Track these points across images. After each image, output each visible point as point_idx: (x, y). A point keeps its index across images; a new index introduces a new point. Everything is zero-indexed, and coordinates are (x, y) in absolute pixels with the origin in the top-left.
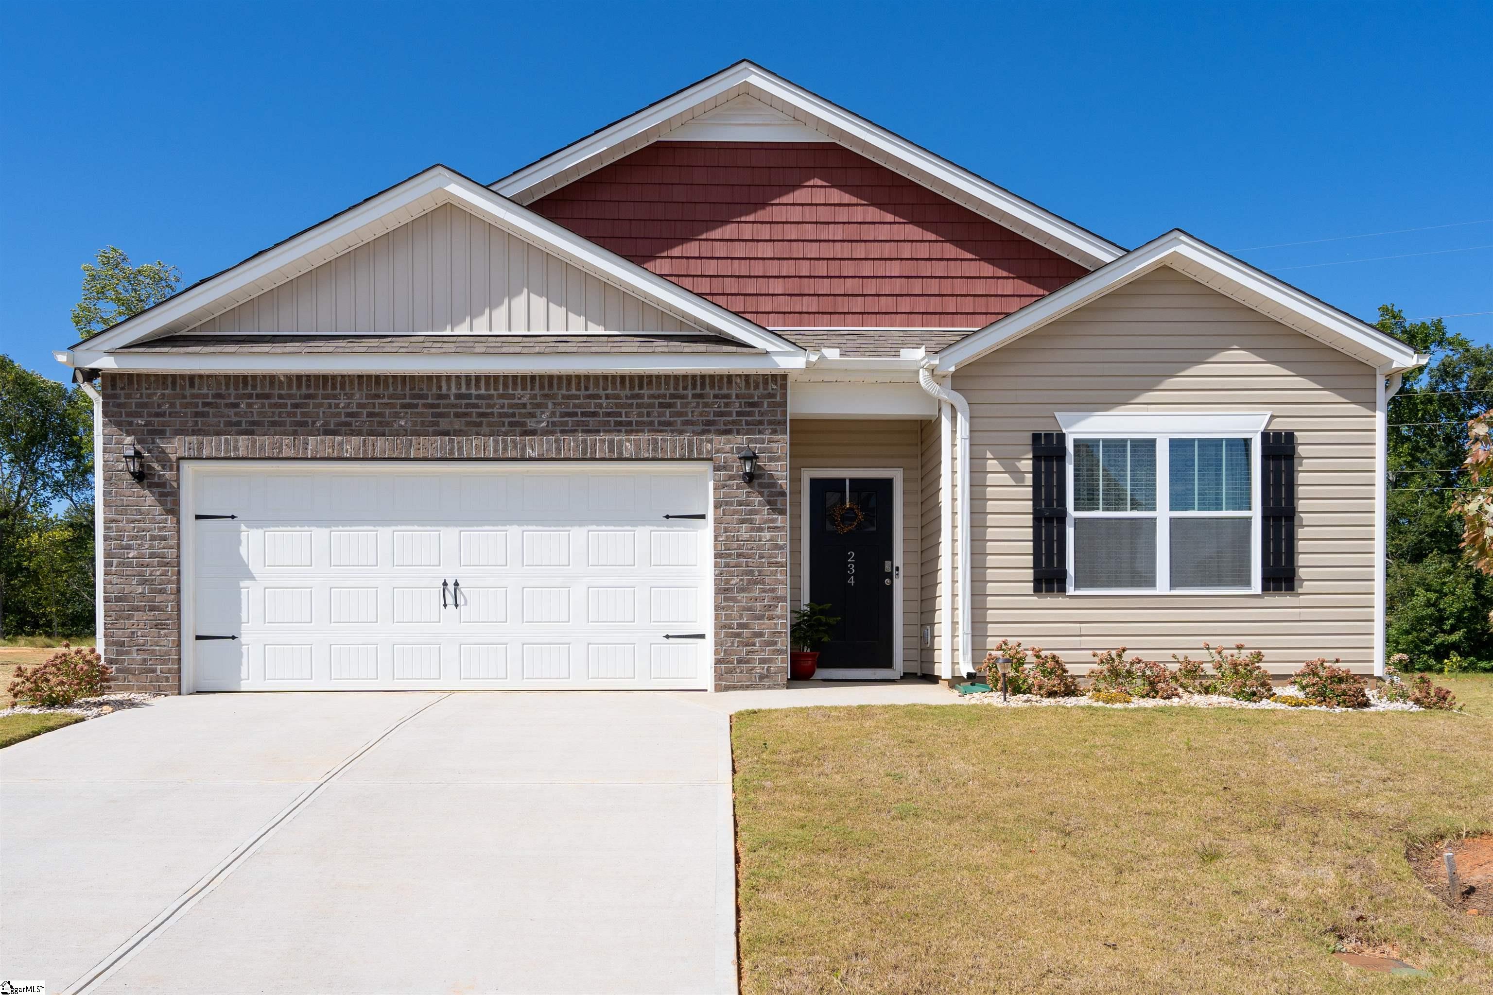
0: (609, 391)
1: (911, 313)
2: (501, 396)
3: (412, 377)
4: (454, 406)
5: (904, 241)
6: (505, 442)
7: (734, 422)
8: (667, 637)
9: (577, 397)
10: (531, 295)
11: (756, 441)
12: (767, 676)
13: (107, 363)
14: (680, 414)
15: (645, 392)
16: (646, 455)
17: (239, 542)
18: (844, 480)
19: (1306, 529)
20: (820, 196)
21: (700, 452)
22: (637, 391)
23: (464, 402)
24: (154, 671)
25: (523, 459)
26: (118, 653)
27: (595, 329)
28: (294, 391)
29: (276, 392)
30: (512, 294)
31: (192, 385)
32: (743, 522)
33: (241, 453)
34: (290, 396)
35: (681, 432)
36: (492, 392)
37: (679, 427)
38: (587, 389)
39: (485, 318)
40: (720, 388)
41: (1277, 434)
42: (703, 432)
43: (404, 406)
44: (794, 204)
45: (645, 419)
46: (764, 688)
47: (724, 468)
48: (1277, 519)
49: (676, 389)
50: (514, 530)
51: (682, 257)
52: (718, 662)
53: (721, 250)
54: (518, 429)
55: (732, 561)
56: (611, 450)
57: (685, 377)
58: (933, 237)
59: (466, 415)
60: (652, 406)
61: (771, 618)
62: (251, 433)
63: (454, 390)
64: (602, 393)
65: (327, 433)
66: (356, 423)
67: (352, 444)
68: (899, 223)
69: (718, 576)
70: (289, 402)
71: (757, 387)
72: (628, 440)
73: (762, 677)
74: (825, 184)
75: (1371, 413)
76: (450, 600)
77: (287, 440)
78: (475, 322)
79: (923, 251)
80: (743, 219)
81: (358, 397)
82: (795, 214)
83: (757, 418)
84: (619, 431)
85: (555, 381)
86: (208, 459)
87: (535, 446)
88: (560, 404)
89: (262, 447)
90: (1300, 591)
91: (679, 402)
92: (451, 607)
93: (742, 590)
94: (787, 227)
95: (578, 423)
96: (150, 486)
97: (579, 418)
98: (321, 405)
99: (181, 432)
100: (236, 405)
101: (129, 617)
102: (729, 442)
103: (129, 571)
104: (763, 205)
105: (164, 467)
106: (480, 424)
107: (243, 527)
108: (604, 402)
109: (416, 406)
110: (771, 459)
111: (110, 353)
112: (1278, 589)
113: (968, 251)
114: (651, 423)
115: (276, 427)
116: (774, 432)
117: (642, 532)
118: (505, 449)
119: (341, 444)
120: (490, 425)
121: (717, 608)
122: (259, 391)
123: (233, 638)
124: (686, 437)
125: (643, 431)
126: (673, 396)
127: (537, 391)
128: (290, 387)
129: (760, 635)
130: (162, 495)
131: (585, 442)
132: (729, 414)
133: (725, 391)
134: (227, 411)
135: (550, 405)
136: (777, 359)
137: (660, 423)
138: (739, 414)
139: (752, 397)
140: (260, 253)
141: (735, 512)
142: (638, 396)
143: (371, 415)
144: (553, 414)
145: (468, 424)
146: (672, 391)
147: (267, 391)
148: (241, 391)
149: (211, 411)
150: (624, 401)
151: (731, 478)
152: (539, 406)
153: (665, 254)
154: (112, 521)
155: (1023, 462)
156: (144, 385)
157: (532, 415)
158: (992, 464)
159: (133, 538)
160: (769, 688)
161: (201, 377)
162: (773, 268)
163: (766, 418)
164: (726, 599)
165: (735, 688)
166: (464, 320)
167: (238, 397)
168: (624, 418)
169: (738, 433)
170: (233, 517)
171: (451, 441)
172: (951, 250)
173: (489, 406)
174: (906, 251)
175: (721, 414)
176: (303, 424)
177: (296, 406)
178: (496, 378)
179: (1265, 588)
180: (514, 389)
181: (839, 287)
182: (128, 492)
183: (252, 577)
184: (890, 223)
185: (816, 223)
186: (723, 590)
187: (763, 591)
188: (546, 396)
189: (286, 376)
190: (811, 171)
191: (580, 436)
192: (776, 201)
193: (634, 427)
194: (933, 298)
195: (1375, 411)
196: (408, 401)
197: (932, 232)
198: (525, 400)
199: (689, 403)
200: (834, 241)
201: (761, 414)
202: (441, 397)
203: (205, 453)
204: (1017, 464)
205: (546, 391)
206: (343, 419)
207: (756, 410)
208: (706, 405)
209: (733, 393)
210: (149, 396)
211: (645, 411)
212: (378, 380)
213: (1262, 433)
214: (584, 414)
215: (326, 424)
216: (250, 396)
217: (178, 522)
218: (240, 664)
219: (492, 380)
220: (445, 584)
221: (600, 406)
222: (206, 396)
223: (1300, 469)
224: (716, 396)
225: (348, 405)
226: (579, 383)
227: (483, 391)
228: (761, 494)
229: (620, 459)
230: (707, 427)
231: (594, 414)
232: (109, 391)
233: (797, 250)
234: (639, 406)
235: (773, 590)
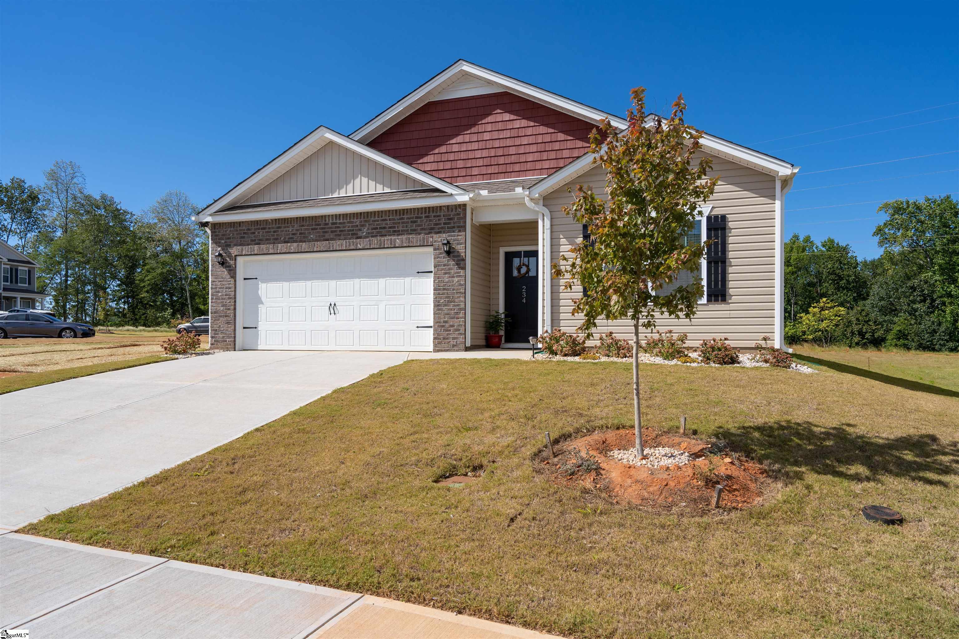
0: (391, 217)
1: (542, 169)
2: (348, 222)
3: (316, 217)
4: (331, 228)
5: (539, 134)
6: (349, 242)
7: (442, 228)
8: (418, 327)
9: (378, 221)
10: (362, 177)
11: (452, 236)
12: (456, 346)
13: (209, 219)
14: (419, 226)
15: (405, 216)
16: (405, 245)
17: (258, 289)
18: (521, 252)
19: (733, 267)
20: (499, 118)
21: (427, 242)
22: (402, 216)
23: (334, 226)
24: (226, 341)
25: (356, 249)
26: (215, 334)
27: (387, 190)
28: (274, 226)
29: (268, 226)
30: (354, 178)
31: (240, 226)
32: (445, 273)
33: (256, 252)
34: (273, 228)
35: (420, 234)
36: (345, 221)
37: (419, 231)
38: (382, 217)
39: (344, 190)
40: (436, 213)
41: (716, 217)
42: (430, 233)
43: (312, 229)
44: (488, 123)
45: (405, 229)
46: (454, 351)
47: (438, 249)
48: (716, 263)
49: (418, 214)
50: (357, 281)
51: (439, 153)
52: (435, 339)
53: (456, 148)
54: (355, 236)
55: (441, 292)
56: (391, 244)
57: (422, 208)
58: (553, 131)
59: (335, 231)
60: (407, 222)
61: (458, 318)
62: (259, 244)
63: (331, 221)
64: (388, 218)
65: (285, 242)
66: (295, 237)
67: (294, 246)
68: (537, 126)
69: (435, 298)
70: (272, 230)
71: (452, 211)
72: (398, 239)
73: (454, 346)
74: (501, 111)
75: (773, 202)
76: (332, 311)
77: (271, 246)
78: (340, 191)
79: (547, 138)
80: (465, 133)
81: (296, 227)
82: (489, 127)
83: (452, 225)
84: (394, 235)
85: (369, 214)
86: (245, 255)
87: (361, 243)
88: (371, 224)
89: (263, 250)
90: (730, 301)
91: (419, 220)
92: (333, 314)
93: (445, 305)
94: (485, 134)
95: (378, 232)
96: (226, 267)
97: (379, 230)
98: (283, 231)
99: (236, 245)
100: (254, 233)
101: (218, 320)
102: (440, 237)
103: (219, 301)
104: (475, 125)
105: (230, 259)
106: (340, 235)
107: (260, 283)
108: (388, 222)
109: (317, 229)
110: (458, 244)
111: (210, 215)
112: (716, 300)
113: (570, 136)
114: (408, 230)
115: (267, 241)
116: (460, 231)
117: (408, 280)
118: (350, 245)
119: (290, 246)
120: (344, 235)
121: (434, 314)
122: (262, 227)
123: (256, 328)
124: (422, 236)
125: (404, 234)
126: (417, 218)
127: (362, 219)
128: (273, 224)
129: (453, 326)
130: (230, 270)
131: (380, 240)
132: (440, 224)
133: (438, 214)
134: (251, 235)
135: (367, 225)
136: (456, 197)
137: (411, 230)
138: (444, 224)
139: (450, 215)
140: (259, 170)
141: (442, 270)
142: (402, 219)
143: (301, 234)
144: (368, 229)
145: (336, 235)
146: (416, 215)
147: (265, 226)
148: (256, 227)
149: (246, 236)
150: (397, 221)
151: (441, 253)
152: (363, 226)
153: (431, 153)
154: (214, 282)
155: (579, 239)
156: (224, 227)
157: (360, 230)
158: (563, 241)
159: (220, 288)
160: (457, 351)
161: (243, 222)
162: (478, 154)
163: (456, 225)
164: (439, 310)
165: (442, 351)
166: (336, 191)
167: (255, 229)
168: (396, 229)
169: (444, 233)
170: (256, 279)
171: (329, 243)
172: (561, 136)
173: (344, 227)
174: (540, 139)
175: (436, 224)
176: (276, 239)
177: (274, 232)
178: (347, 214)
179: (709, 300)
180: (353, 219)
181: (508, 160)
182: (219, 270)
183: (262, 303)
184: (532, 126)
185: (498, 130)
186: (437, 306)
187: (455, 306)
188: (365, 221)
189: (271, 220)
190: (497, 106)
191: (379, 238)
192: (480, 123)
193: (401, 233)
194: (552, 161)
195: (775, 200)
196: (314, 227)
197: (552, 128)
198: (357, 223)
199: (423, 220)
200: (506, 138)
201: (454, 223)
202: (326, 224)
203: (244, 253)
204: (576, 240)
205: (366, 219)
206: (291, 236)
207: (452, 221)
208: (430, 221)
209: (442, 214)
210: (226, 231)
211: (405, 225)
212: (303, 219)
213: (707, 217)
214: (380, 228)
215: (285, 238)
216: (259, 229)
217: (235, 281)
218: (258, 339)
219: (345, 216)
220: (331, 305)
221: (387, 224)
222: (244, 230)
223: (730, 235)
224: (434, 216)
225: (292, 230)
226: (379, 214)
227: (341, 221)
228: (454, 260)
229: (395, 247)
230: (431, 231)
231: (385, 228)
232: (213, 230)
233: (489, 144)
234: (403, 223)
235: (458, 305)
